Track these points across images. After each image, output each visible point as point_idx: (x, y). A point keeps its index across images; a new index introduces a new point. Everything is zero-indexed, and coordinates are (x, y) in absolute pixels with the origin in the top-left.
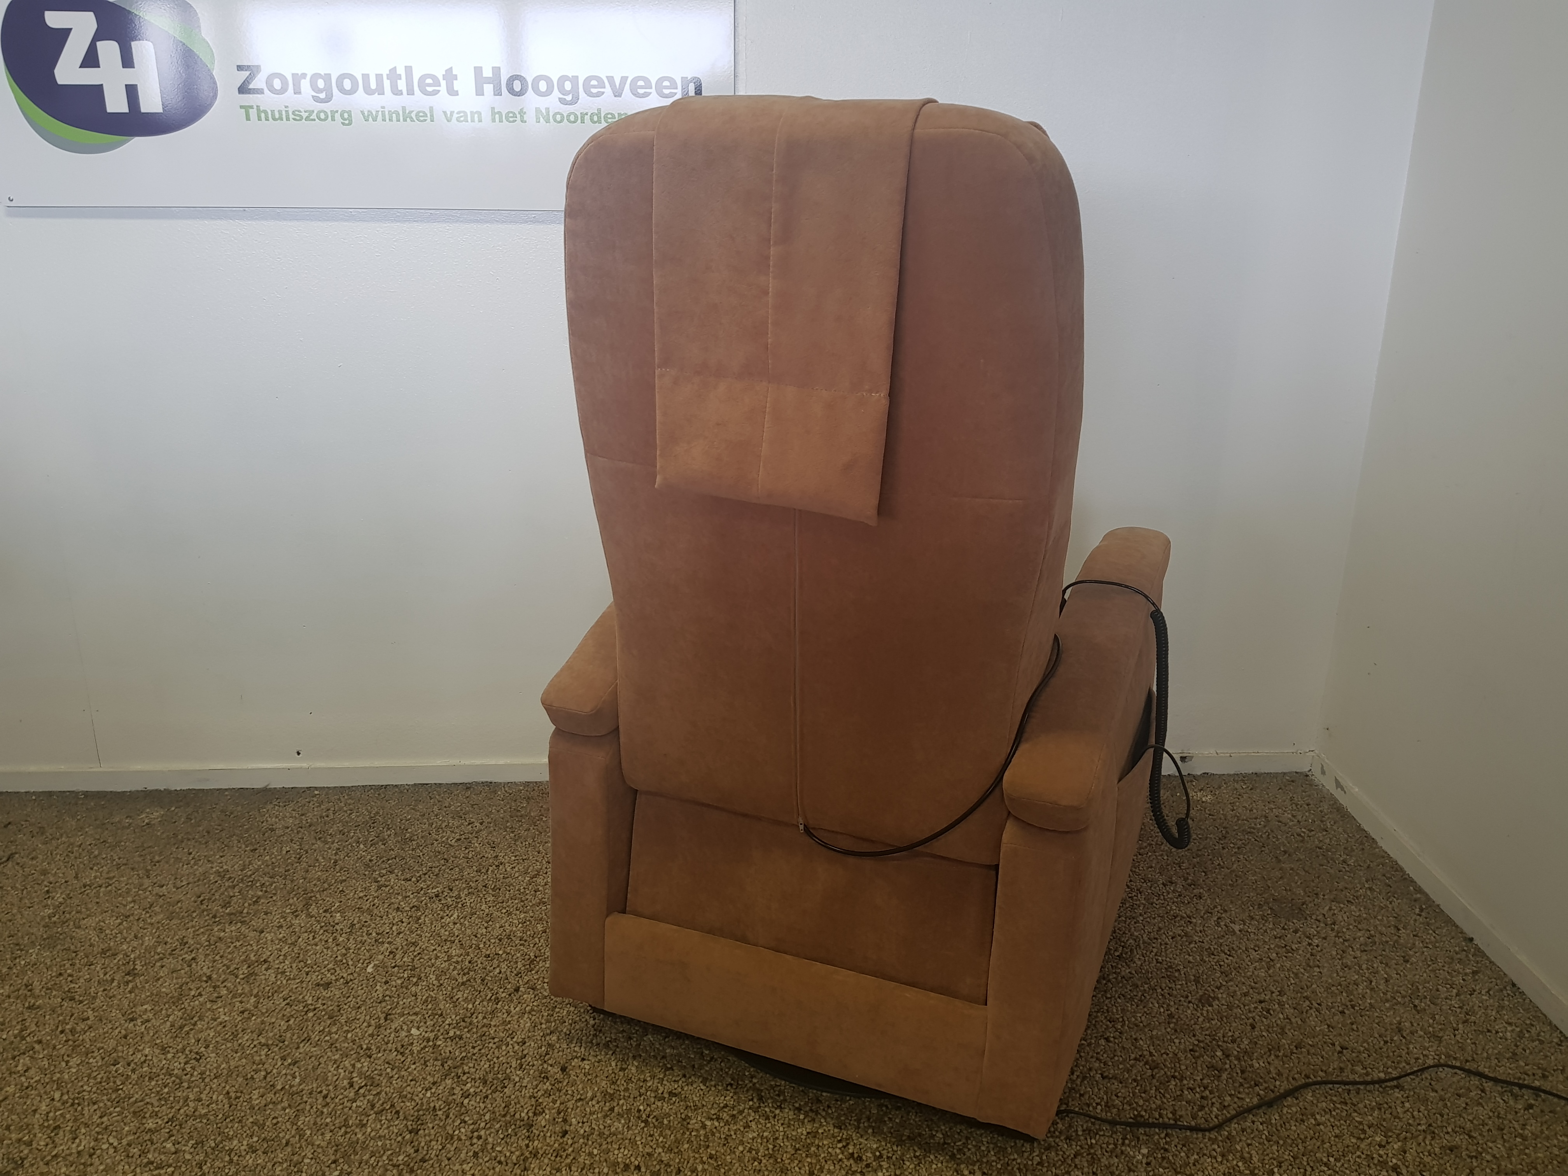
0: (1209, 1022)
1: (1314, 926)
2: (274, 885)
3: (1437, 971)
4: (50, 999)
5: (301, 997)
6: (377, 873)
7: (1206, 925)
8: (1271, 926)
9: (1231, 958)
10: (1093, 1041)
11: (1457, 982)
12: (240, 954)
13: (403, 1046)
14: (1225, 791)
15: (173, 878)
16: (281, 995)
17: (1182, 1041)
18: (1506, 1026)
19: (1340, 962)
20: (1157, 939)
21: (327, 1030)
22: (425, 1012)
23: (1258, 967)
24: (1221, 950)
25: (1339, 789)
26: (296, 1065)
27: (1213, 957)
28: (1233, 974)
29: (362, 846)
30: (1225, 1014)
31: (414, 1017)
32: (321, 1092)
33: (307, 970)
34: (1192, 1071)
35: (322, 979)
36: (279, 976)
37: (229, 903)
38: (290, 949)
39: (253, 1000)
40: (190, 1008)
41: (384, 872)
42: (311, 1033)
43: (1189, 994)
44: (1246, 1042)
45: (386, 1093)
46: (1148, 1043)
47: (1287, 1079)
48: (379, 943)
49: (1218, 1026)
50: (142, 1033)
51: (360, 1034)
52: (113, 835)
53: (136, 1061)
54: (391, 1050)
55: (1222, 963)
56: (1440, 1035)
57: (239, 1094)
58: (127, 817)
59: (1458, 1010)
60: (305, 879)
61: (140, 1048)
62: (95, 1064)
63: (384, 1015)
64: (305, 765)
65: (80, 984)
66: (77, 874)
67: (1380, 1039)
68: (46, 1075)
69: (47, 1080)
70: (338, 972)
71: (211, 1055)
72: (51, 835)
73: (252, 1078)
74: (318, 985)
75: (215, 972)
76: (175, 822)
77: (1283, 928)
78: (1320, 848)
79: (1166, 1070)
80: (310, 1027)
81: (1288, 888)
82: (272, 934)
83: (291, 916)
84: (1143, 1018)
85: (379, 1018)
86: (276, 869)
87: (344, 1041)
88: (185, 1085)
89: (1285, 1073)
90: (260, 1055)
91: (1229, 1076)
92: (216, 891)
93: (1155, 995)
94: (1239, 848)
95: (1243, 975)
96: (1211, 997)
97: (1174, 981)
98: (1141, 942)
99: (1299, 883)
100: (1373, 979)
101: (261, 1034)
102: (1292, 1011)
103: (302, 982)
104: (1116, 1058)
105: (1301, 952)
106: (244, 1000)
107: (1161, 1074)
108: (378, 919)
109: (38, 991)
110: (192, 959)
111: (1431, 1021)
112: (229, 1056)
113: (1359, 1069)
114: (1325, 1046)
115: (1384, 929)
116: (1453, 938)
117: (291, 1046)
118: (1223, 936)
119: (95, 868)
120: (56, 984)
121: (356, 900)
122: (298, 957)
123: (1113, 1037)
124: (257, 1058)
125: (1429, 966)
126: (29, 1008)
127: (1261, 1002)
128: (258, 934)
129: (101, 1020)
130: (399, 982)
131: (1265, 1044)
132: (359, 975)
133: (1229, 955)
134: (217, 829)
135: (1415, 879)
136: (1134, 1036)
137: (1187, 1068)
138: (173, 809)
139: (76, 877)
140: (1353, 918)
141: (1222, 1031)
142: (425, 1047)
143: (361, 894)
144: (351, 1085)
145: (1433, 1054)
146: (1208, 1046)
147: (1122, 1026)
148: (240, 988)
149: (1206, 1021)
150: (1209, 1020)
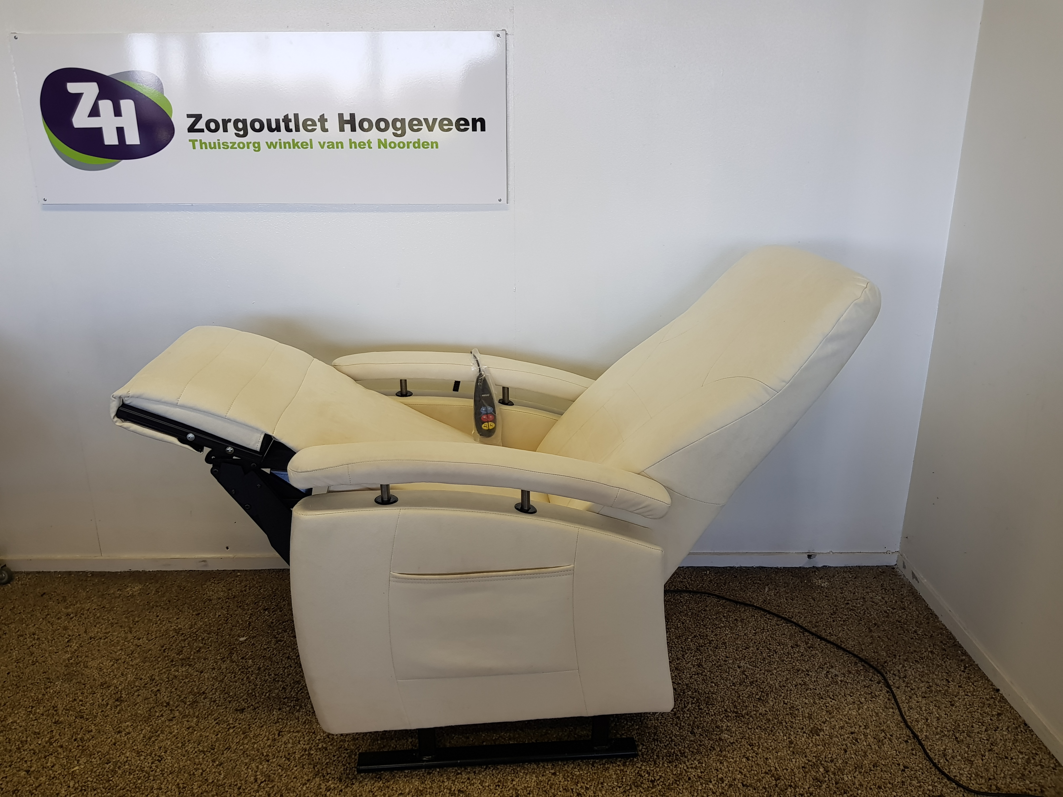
1: (892, 679)
2: (210, 639)
3: (973, 713)
4: (68, 717)
5: (225, 718)
6: (276, 631)
7: (819, 677)
8: (862, 679)
9: (833, 701)
10: (738, 759)
11: (986, 721)
12: (188, 687)
13: (289, 754)
14: (837, 579)
15: (147, 633)
16: (213, 717)
17: (798, 760)
18: (1019, 754)
19: (908, 705)
20: (784, 686)
21: (241, 742)
22: (303, 730)
23: (852, 708)
24: (828, 695)
25: (914, 579)
26: (221, 766)
27: (822, 700)
28: (835, 713)
29: (267, 612)
30: (827, 742)
31: (296, 734)
32: (236, 785)
33: (230, 699)
34: (802, 782)
35: (239, 706)
36: (212, 703)
37: (181, 651)
38: (219, 685)
39: (195, 720)
40: (155, 725)
41: (280, 631)
42: (231, 744)
43: (804, 727)
44: (840, 762)
45: (278, 787)
46: (775, 761)
47: (866, 788)
48: (276, 681)
49: (822, 750)
50: (125, 742)
51: (262, 745)
52: (109, 603)
53: (121, 761)
54: (281, 757)
55: (828, 705)
56: (972, 760)
57: (185, 785)
58: (118, 590)
59: (986, 742)
60: (230, 635)
61: (124, 752)
62: (95, 763)
63: (278, 732)
64: (231, 556)
65: (87, 707)
66: (86, 630)
68: (65, 769)
69: (66, 773)
70: (249, 701)
71: (168, 758)
72: (70, 602)
73: (194, 774)
74: (236, 710)
75: (171, 700)
76: (148, 594)
77: (871, 680)
78: (899, 622)
79: (785, 781)
80: (230, 740)
81: (876, 651)
82: (208, 674)
83: (220, 661)
84: (772, 743)
85: (274, 734)
86: (212, 628)
87: (252, 750)
88: (152, 778)
89: (865, 784)
90: (199, 759)
91: (827, 786)
92: (173, 643)
93: (781, 727)
94: (844, 621)
95: (841, 713)
96: (819, 729)
97: (795, 717)
98: (774, 689)
99: (883, 648)
100: (929, 718)
101: (200, 743)
102: (872, 740)
103: (226, 708)
104: (753, 772)
105: (881, 697)
106: (189, 720)
107: (781, 784)
108: (276, 664)
109: (61, 711)
110: (158, 690)
111: (967, 749)
112: (179, 759)
113: (915, 783)
114: (893, 766)
115: (939, 681)
116: (986, 689)
117: (219, 752)
118: (830, 685)
119: (98, 626)
120: (72, 707)
121: (262, 651)
122: (224, 690)
123: (752, 757)
124: (197, 761)
125: (969, 708)
126: (55, 723)
127: (852, 733)
128: (200, 673)
129: (99, 732)
130: (288, 709)
131: (853, 764)
132: (263, 703)
133: (833, 699)
134: (175, 599)
135: (963, 645)
136: (766, 756)
137: (799, 780)
138: (147, 584)
139: (85, 632)
140: (918, 673)
141: (824, 754)
142: (303, 755)
143: (265, 647)
144: (256, 780)
145: (967, 773)
146: (815, 764)
147: (758, 749)
148: (187, 711)
149: (814, 746)
150: (817, 745)
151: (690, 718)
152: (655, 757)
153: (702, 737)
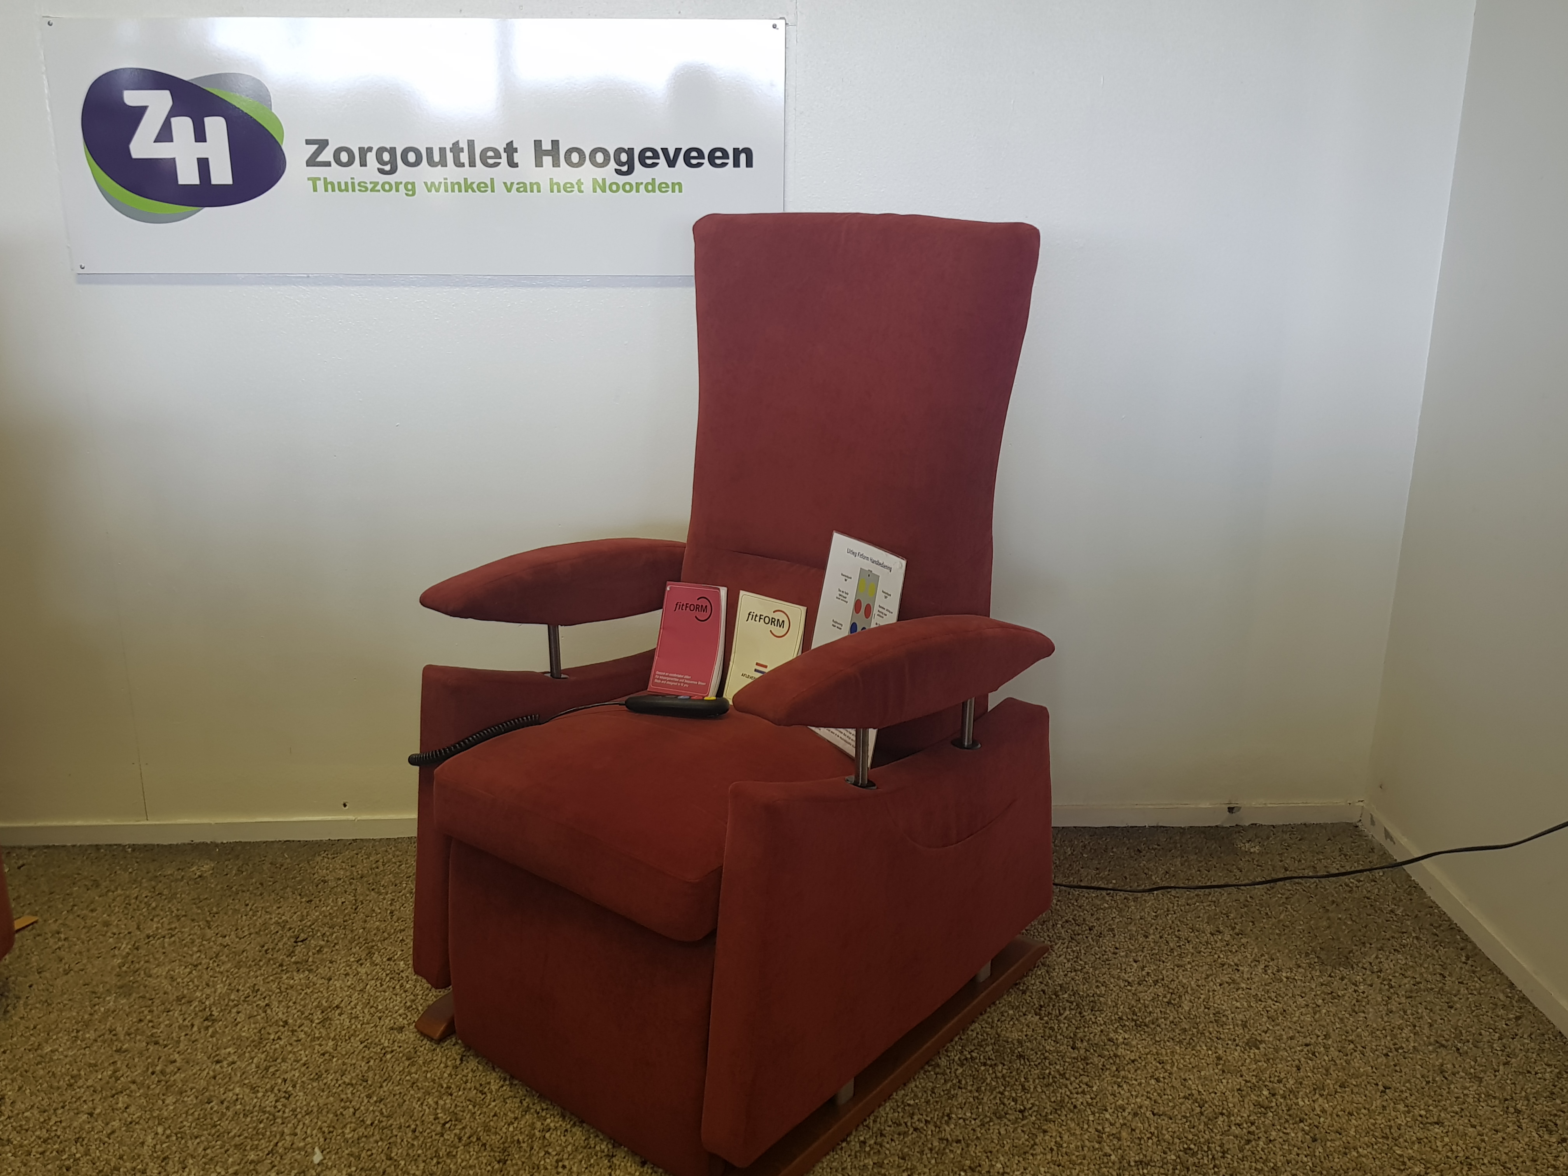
0: (1256, 1064)
1: (1361, 974)
4: (135, 1043)
5: (377, 1040)
7: (1254, 973)
8: (1317, 974)
9: (1277, 1004)
10: (1143, 1081)
11: (1500, 1027)
12: (312, 1000)
14: (1273, 842)
15: (234, 929)
16: (358, 1039)
17: (1230, 1081)
18: (1544, 1066)
19: (1386, 1008)
20: (1205, 986)
21: (404, 1072)
23: (1304, 1013)
24: (1269, 997)
25: (1388, 839)
26: (382, 1103)
27: (1260, 1003)
28: (1280, 1019)
30: (1272, 1056)
32: (409, 1126)
33: (379, 1015)
34: (1238, 1108)
35: (395, 1023)
36: (353, 1021)
38: (360, 996)
39: (331, 1043)
40: (272, 1051)
42: (392, 1074)
43: (1237, 1038)
44: (1291, 1082)
45: (471, 1127)
46: (1197, 1083)
49: (1264, 1067)
50: (230, 1074)
51: (439, 1074)
53: (228, 1099)
54: (470, 1089)
55: (1269, 1009)
56: (1480, 1076)
58: (178, 870)
59: (1500, 1053)
60: (364, 929)
61: (231, 1087)
62: (191, 1102)
65: (162, 1029)
66: (138, 926)
67: (1421, 1079)
68: (146, 1111)
69: (149, 1116)
70: (410, 1017)
71: (299, 1094)
73: (342, 1114)
74: (392, 1029)
75: (290, 1018)
76: (227, 874)
77: (1330, 976)
79: (1214, 1107)
80: (389, 1068)
81: (1335, 937)
82: (340, 982)
83: (356, 964)
84: (1192, 1060)
85: (453, 1061)
86: (335, 920)
87: (424, 1081)
88: (279, 1121)
89: (1329, 1110)
90: (346, 1094)
91: (1275, 1113)
93: (1203, 1039)
95: (1289, 1019)
96: (1259, 1041)
97: (1222, 1026)
99: (1346, 932)
100: (1417, 1024)
102: (1337, 1053)
103: (376, 1026)
104: (1166, 1097)
105: (1347, 998)
106: (323, 1043)
107: (1209, 1111)
109: (122, 1036)
111: (1473, 1063)
113: (1401, 1107)
114: (1368, 1086)
115: (1430, 976)
119: (156, 919)
120: (139, 1029)
122: (369, 1003)
123: (1164, 1078)
125: (1474, 1011)
126: (117, 1051)
127: (1307, 1045)
128: (327, 981)
129: (188, 1062)
131: (1311, 1084)
133: (1276, 1002)
136: (1183, 1077)
137: (1234, 1106)
138: (222, 862)
139: (138, 928)
140: (1399, 966)
141: (1268, 1072)
146: (1255, 1086)
147: (1172, 1067)
148: (317, 1032)
149: (1253, 1063)
150: (1256, 1062)
151: (1070, 1028)
152: (1023, 1080)
153: (1088, 1053)
